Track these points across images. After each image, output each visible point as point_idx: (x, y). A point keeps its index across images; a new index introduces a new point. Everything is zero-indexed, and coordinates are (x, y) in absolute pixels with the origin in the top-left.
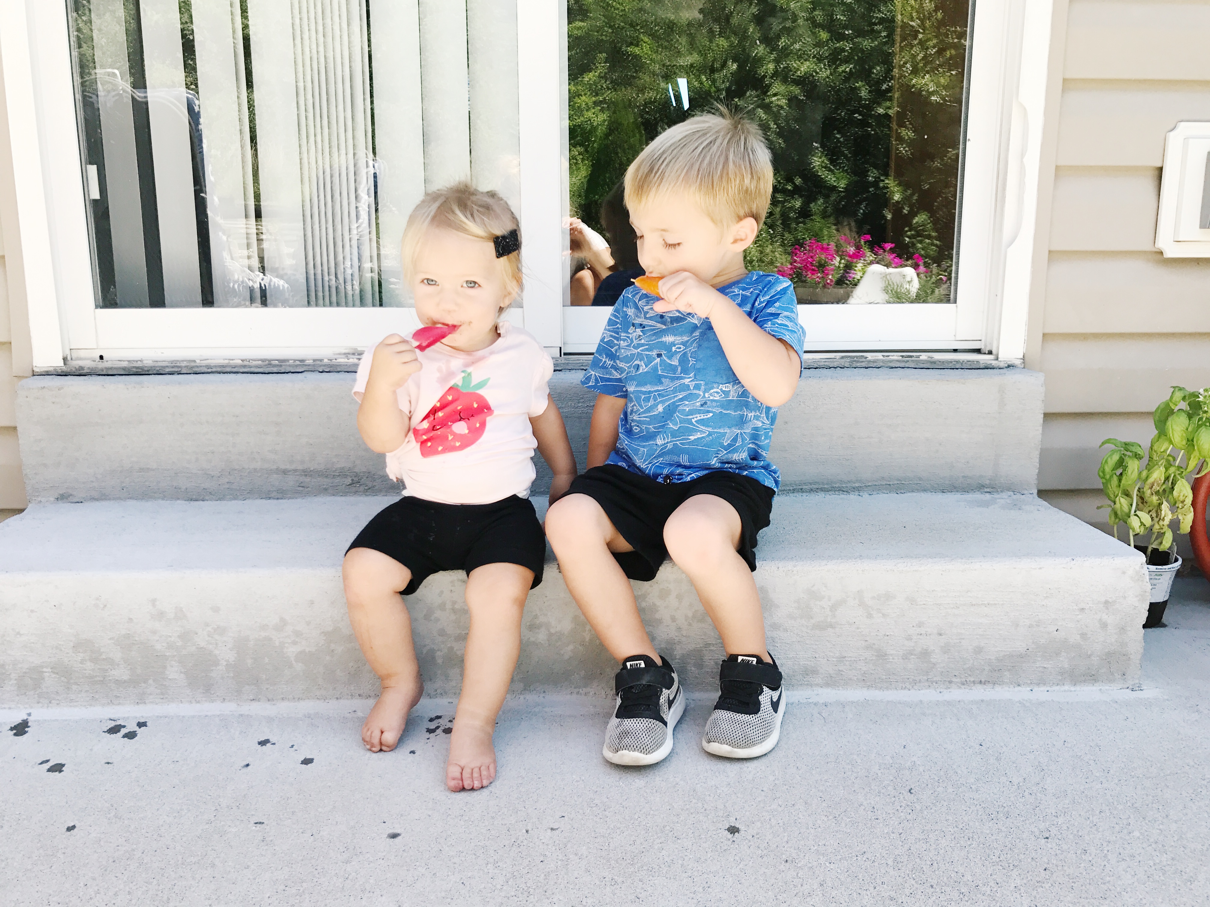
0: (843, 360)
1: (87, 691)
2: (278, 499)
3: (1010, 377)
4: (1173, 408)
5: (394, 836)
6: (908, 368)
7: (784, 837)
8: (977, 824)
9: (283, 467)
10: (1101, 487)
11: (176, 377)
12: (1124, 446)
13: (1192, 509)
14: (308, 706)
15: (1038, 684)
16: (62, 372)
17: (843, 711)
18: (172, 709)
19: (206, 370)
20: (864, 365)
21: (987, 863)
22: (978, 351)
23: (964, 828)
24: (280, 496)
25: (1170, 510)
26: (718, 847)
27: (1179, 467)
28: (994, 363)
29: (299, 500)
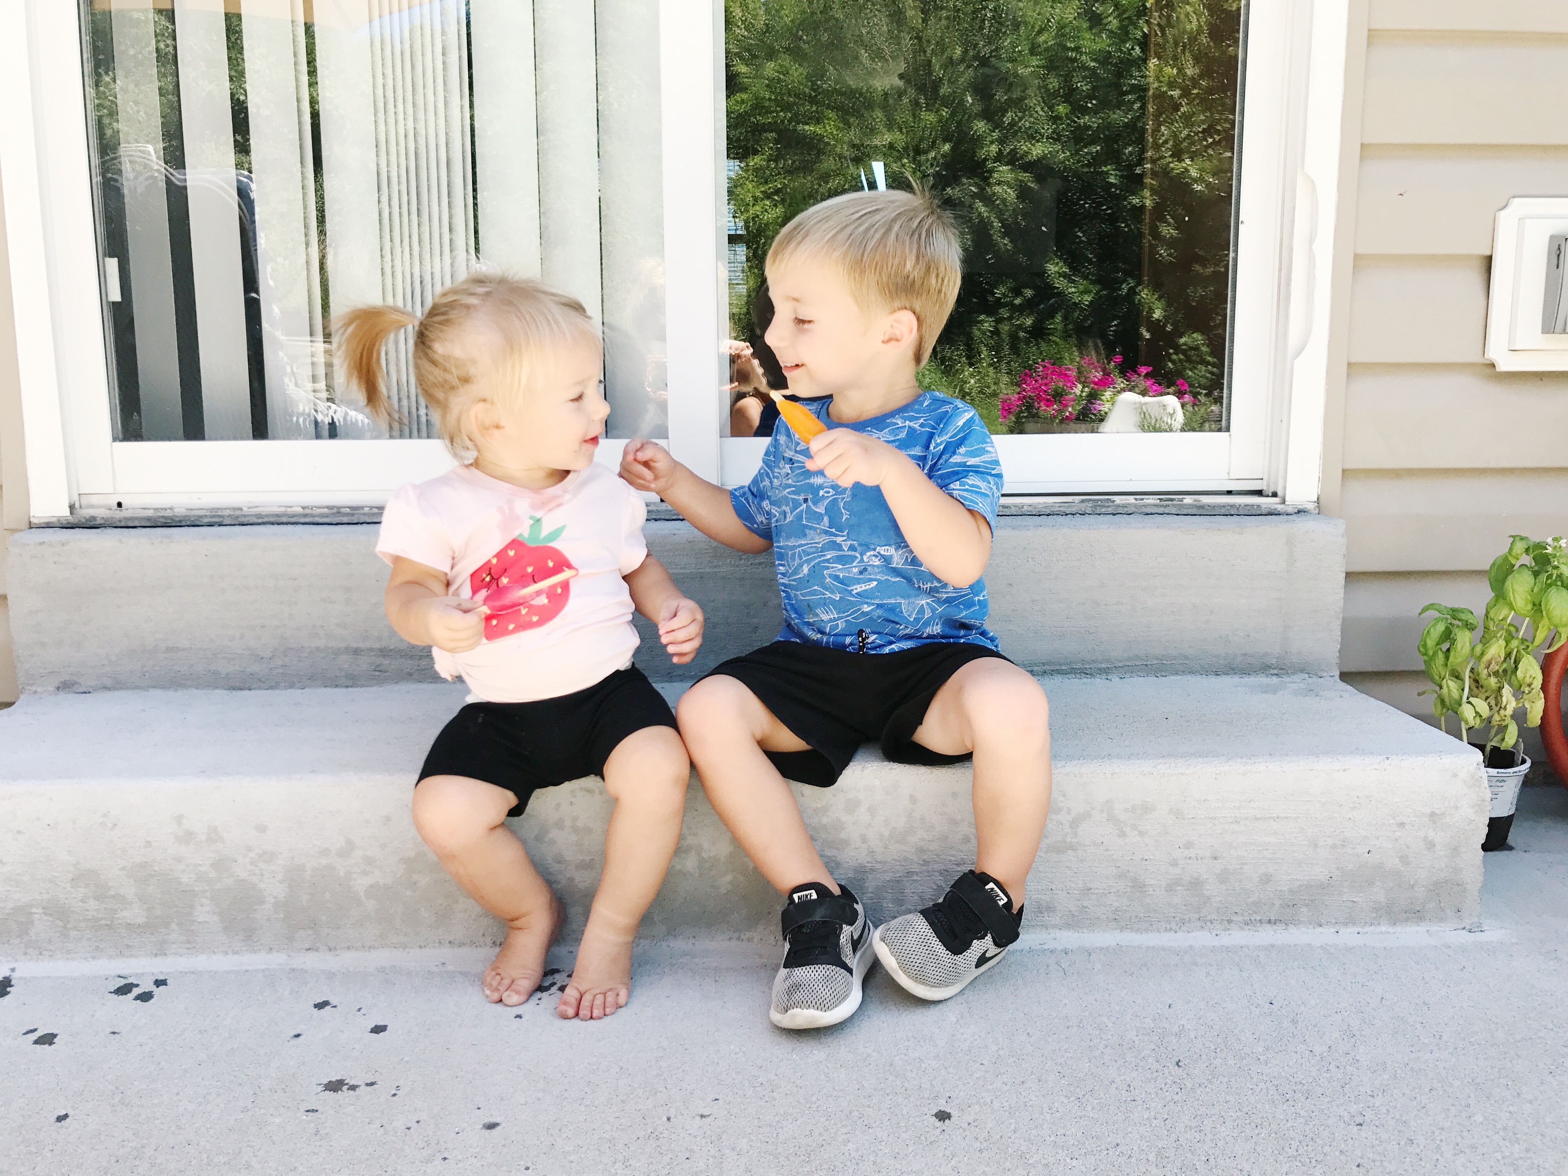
0: (1083, 505)
1: (89, 939)
2: (347, 687)
3: (1302, 525)
4: (1513, 562)
5: (491, 1126)
6: (1168, 514)
7: (1011, 1124)
8: (1267, 1107)
9: (354, 645)
10: (1423, 668)
11: (216, 529)
12: (1451, 613)
13: (1542, 695)
14: (382, 957)
15: (1345, 924)
16: (68, 523)
17: (1089, 960)
18: (201, 962)
19: (256, 520)
20: (1110, 510)
21: (1281, 1157)
22: (1259, 493)
23: (1250, 1113)
24: (350, 683)
25: (1514, 696)
26: (923, 1138)
27: (1523, 640)
28: (1280, 508)
29: (374, 689)
